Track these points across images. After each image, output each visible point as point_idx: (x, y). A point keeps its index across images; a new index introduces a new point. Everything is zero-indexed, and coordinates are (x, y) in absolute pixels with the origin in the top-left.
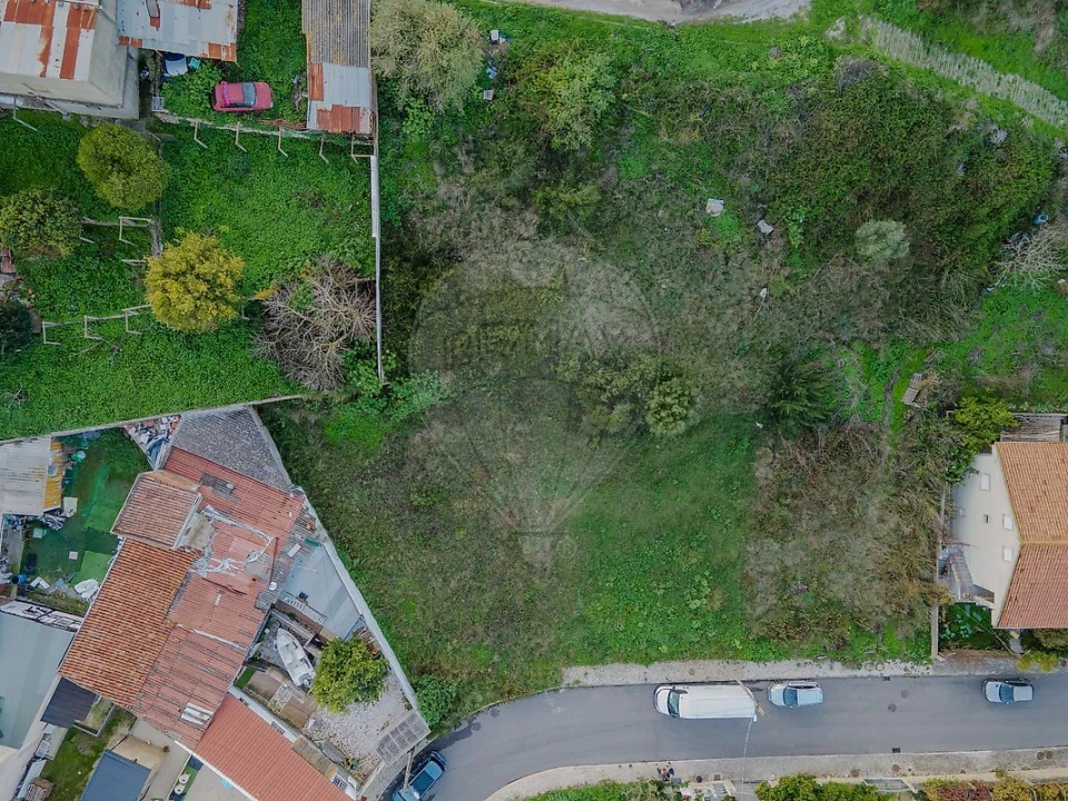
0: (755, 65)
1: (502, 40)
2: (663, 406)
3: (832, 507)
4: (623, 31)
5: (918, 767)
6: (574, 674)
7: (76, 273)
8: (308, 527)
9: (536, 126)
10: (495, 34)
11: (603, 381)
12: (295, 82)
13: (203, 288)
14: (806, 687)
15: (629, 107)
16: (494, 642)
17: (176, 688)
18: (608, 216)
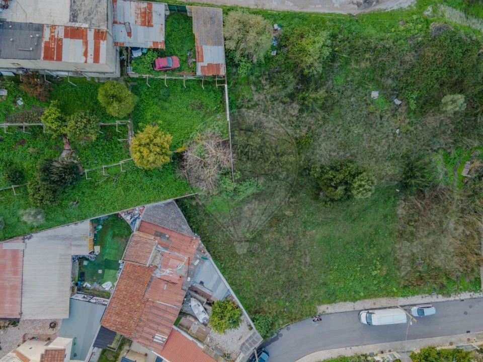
0: (393, 30)
1: (279, 29)
2: (360, 186)
3: (433, 224)
4: (333, 20)
5: (478, 338)
6: (322, 308)
7: (97, 147)
8: (203, 252)
9: (296, 65)
10: (276, 26)
11: (332, 177)
12: (188, 54)
13: (158, 150)
14: (428, 307)
15: (337, 53)
16: (286, 297)
17: (150, 327)
18: (330, 102)
